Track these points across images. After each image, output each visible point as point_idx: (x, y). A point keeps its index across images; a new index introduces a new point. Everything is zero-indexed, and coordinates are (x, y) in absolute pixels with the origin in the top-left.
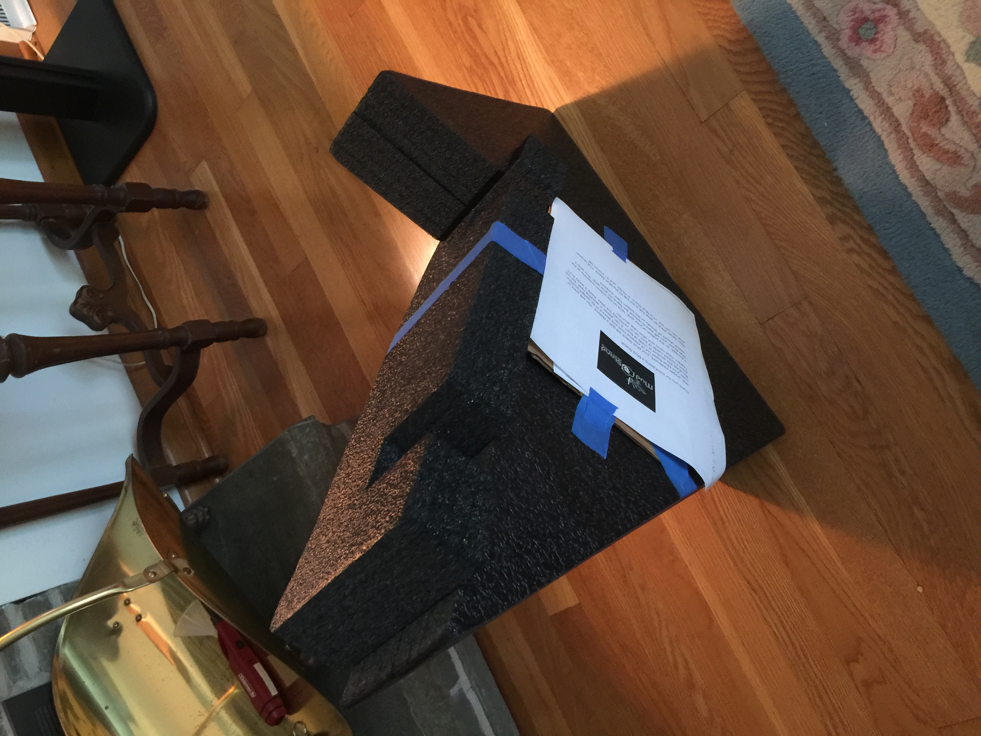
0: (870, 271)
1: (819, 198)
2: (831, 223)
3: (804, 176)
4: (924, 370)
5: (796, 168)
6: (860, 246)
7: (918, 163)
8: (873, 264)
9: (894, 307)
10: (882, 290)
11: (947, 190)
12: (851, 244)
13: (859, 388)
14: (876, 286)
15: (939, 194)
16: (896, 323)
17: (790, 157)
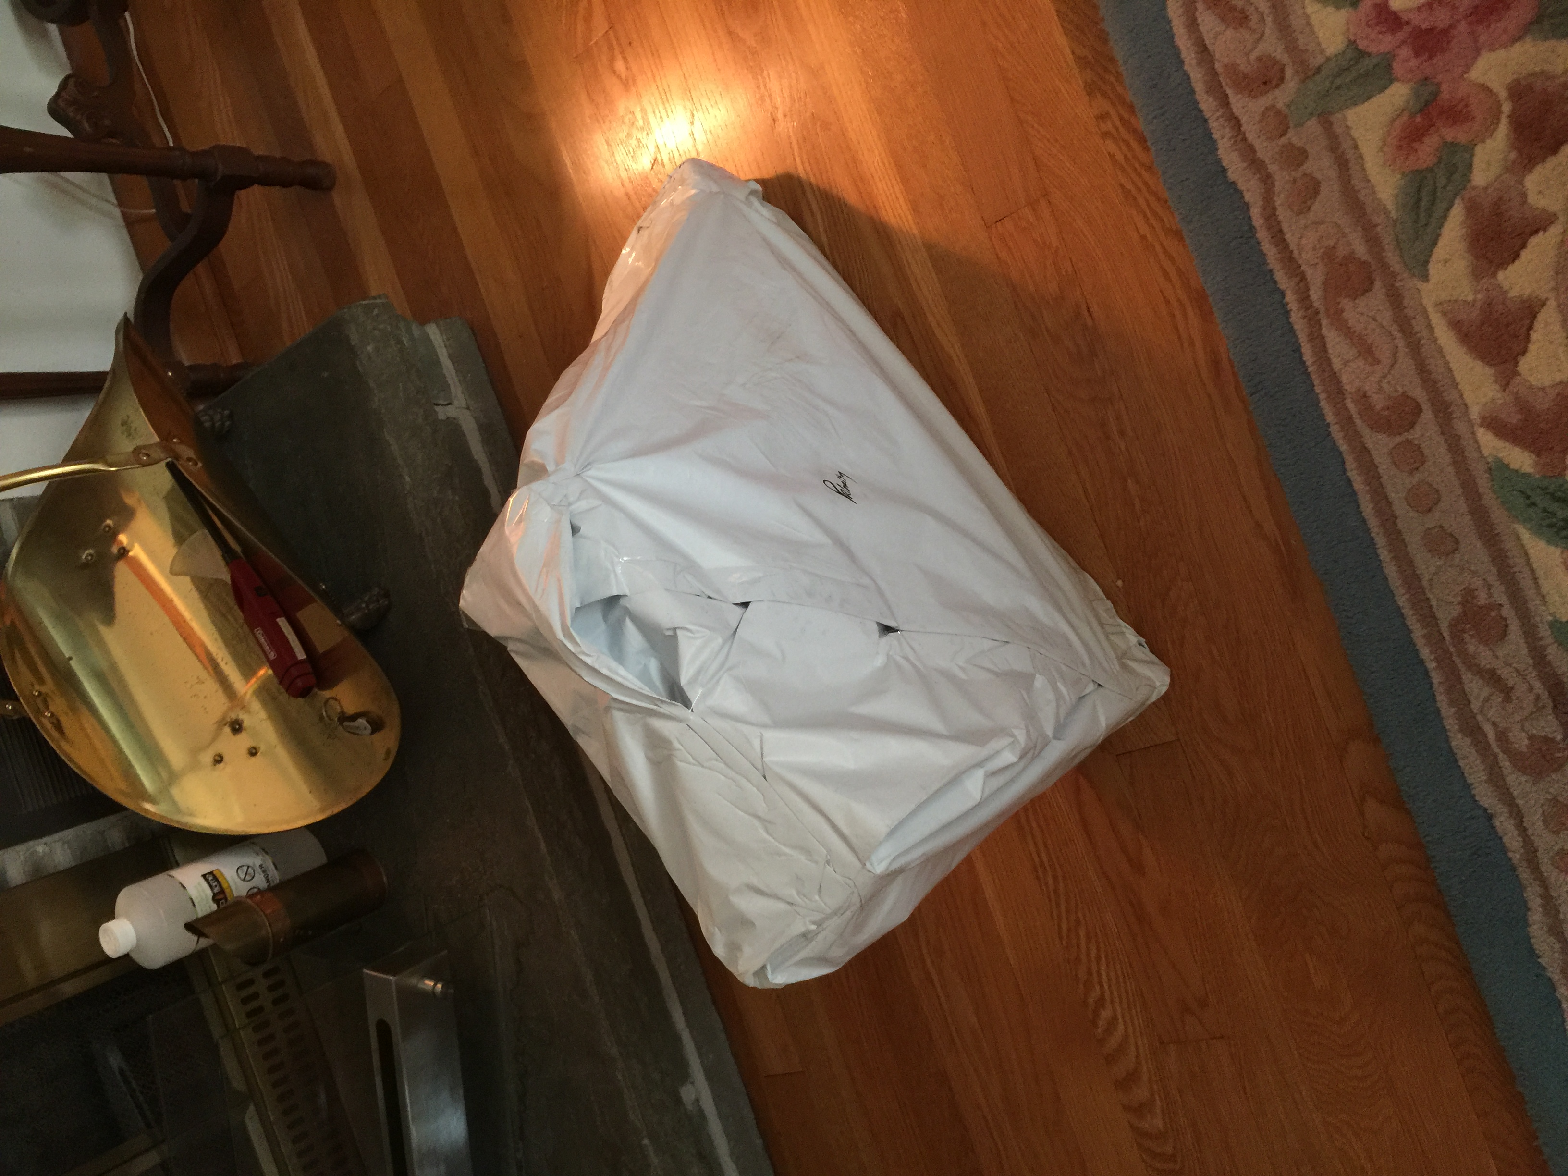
0: (1124, 164)
1: (1079, 58)
2: (1089, 94)
6: (1117, 129)
7: (1199, 20)
8: (1129, 155)
9: (1145, 216)
10: (1134, 191)
11: (1226, 61)
12: (1108, 126)
13: (1089, 322)
14: (1129, 186)
15: (1217, 65)
16: (1143, 238)
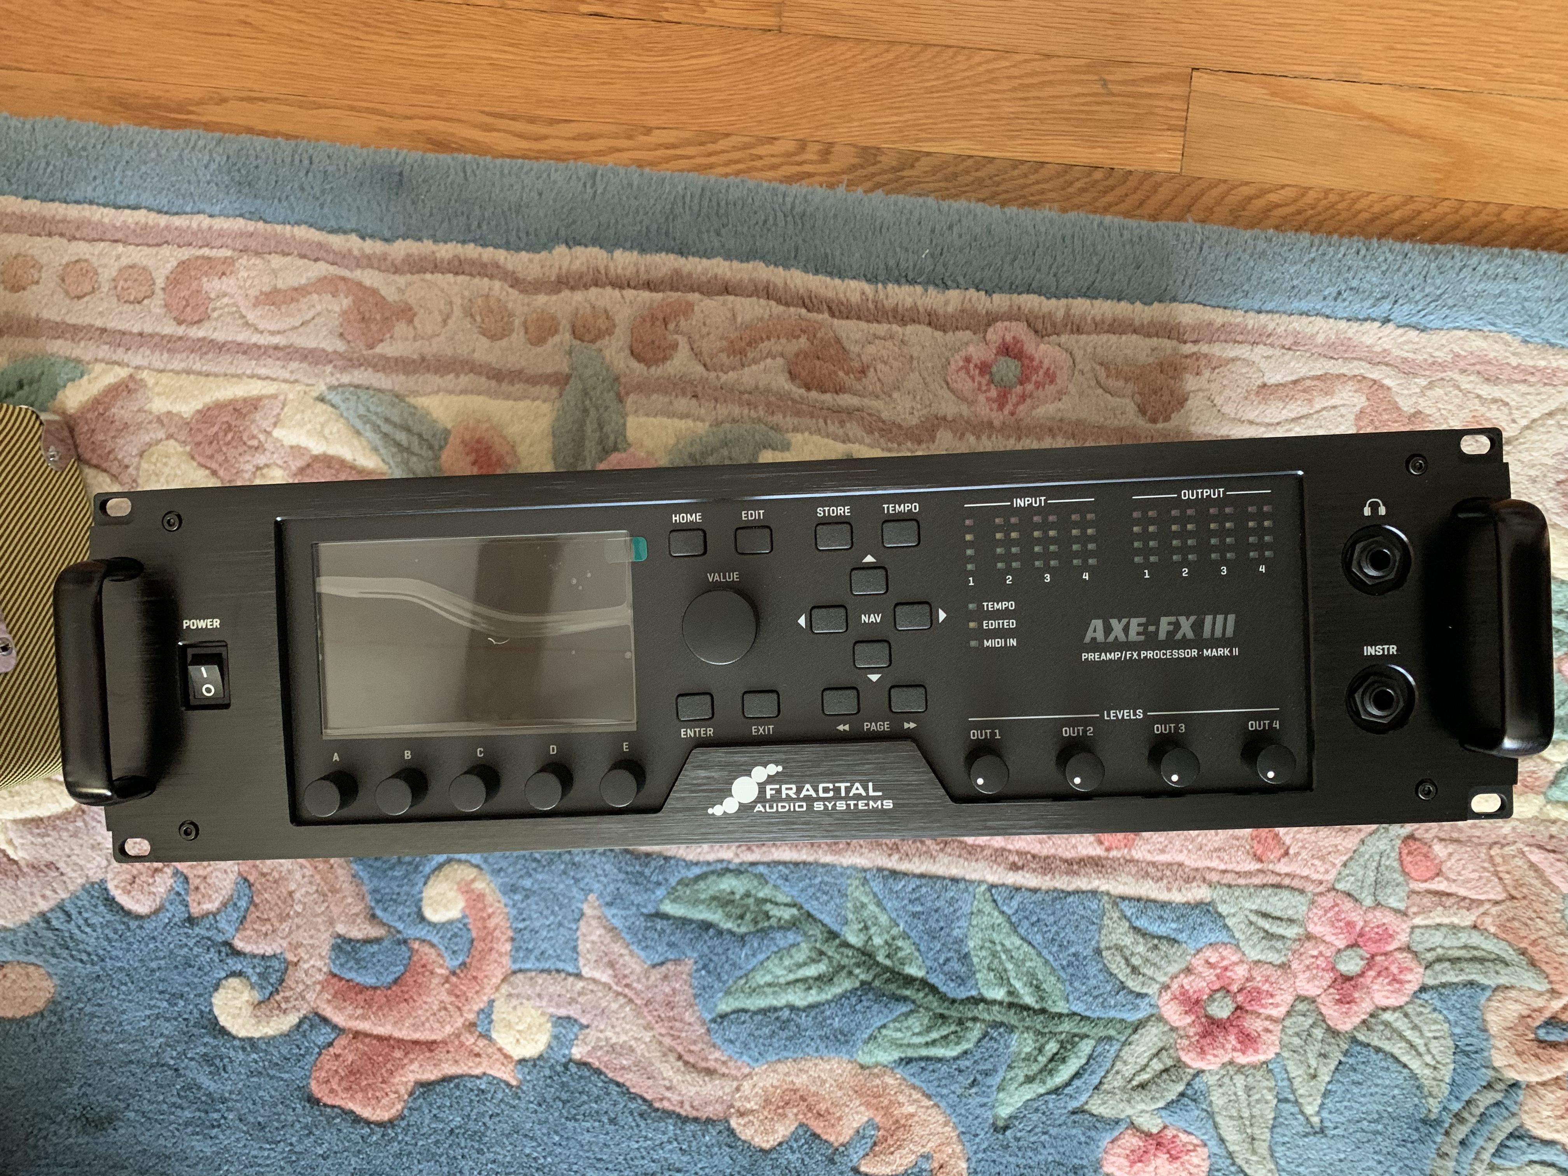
0: (754, 151)
1: (918, 159)
2: (865, 148)
3: (970, 162)
4: (552, 122)
5: (991, 160)
6: (800, 164)
8: (759, 163)
9: (674, 146)
10: (711, 147)
12: (811, 154)
14: (722, 144)
16: (648, 131)
17: (1016, 164)
